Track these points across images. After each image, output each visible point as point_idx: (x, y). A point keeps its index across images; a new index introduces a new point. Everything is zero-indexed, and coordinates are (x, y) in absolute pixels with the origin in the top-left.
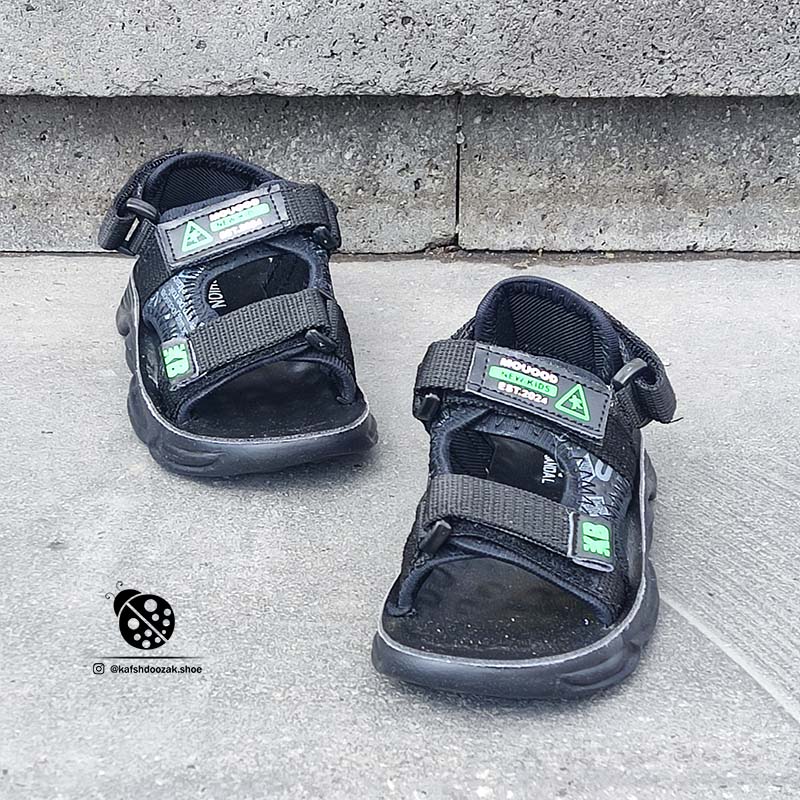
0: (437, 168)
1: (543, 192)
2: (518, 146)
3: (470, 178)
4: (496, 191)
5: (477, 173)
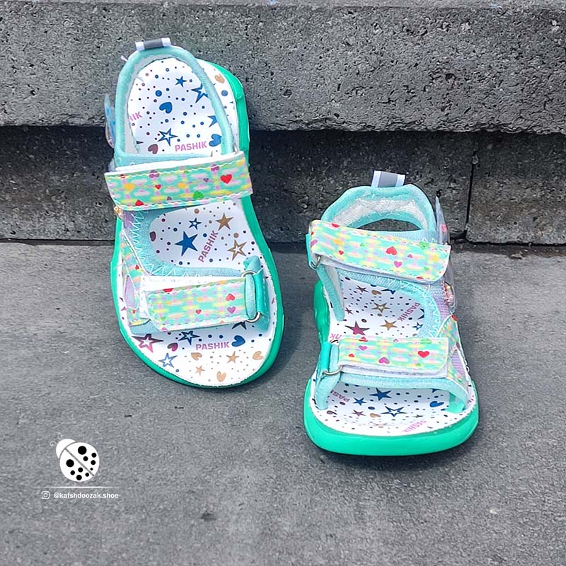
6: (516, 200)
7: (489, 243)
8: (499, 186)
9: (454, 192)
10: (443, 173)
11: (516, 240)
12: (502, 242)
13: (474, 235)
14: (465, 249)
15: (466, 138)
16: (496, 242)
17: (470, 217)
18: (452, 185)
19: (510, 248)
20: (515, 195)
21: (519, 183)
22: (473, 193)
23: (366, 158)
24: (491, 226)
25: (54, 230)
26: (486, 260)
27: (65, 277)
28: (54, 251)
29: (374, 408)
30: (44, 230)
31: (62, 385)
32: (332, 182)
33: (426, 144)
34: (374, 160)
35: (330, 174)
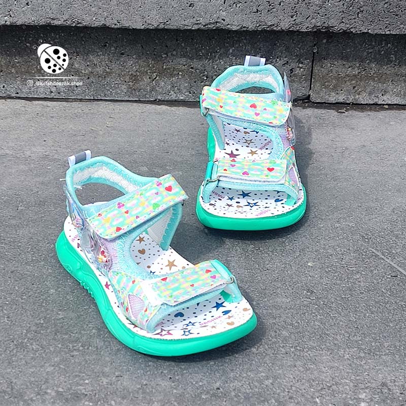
0: (302, 63)
1: (355, 75)
2: (344, 54)
3: (319, 68)
4: (331, 75)
5: (322, 66)
6: (342, 75)
7: (325, 103)
8: (331, 66)
9: (302, 69)
10: (294, 58)
11: (342, 101)
12: (333, 102)
13: (314, 98)
14: (309, 107)
15: (309, 35)
16: (329, 102)
17: (312, 86)
18: (300, 65)
19: (338, 106)
20: (341, 72)
21: (344, 65)
22: (313, 71)
23: (244, 48)
24: (326, 92)
25: (44, 92)
26: (322, 114)
27: (50, 121)
28: (43, 105)
29: (239, 203)
30: (37, 92)
31: (46, 187)
32: (222, 63)
33: (283, 38)
34: (249, 49)
35: (221, 58)
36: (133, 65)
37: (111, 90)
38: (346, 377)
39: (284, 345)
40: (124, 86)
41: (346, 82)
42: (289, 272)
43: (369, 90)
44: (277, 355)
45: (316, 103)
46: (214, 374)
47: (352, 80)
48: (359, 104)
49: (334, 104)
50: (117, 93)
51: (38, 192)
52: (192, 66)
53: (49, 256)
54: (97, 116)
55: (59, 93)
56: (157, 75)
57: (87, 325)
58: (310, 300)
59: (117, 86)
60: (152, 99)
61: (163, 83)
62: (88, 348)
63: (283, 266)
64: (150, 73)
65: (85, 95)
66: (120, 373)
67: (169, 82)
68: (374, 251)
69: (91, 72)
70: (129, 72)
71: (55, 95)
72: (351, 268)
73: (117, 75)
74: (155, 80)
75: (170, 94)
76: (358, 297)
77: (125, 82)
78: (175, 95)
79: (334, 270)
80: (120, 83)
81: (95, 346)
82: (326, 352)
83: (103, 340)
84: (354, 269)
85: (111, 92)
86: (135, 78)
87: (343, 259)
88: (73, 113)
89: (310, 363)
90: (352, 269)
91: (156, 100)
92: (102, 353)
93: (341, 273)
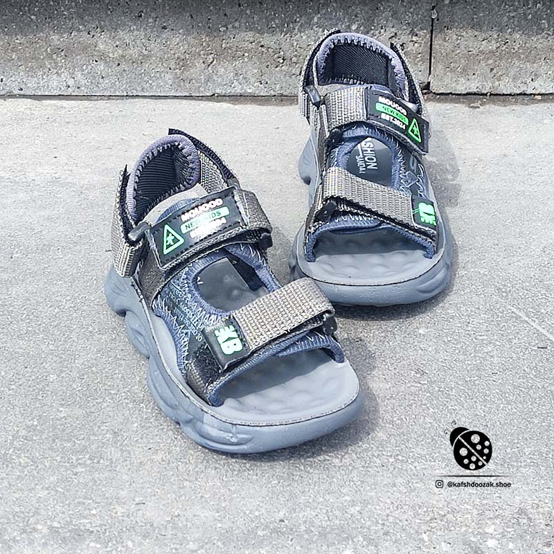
0: (417, 35)
1: (492, 52)
2: (475, 20)
3: (440, 42)
4: (458, 52)
5: (445, 38)
36: (180, 44)
37: (150, 82)
38: (467, 500)
39: (380, 453)
40: (168, 76)
41: (479, 62)
42: (391, 343)
43: (512, 73)
44: (369, 469)
45: (438, 94)
46: (277, 499)
47: (488, 59)
48: (500, 95)
49: (464, 95)
50: (159, 86)
51: (41, 232)
52: (262, 44)
53: (51, 325)
54: (130, 120)
55: (78, 88)
56: (214, 59)
57: (99, 427)
58: (420, 385)
59: (158, 75)
60: (208, 94)
61: (223, 70)
62: (98, 462)
63: (383, 334)
64: (204, 55)
65: (115, 90)
66: (142, 498)
67: (231, 68)
68: (515, 310)
69: (122, 56)
70: (174, 54)
71: (74, 91)
72: (481, 336)
73: (158, 59)
74: (211, 65)
75: (233, 85)
76: (490, 380)
77: (170, 69)
78: (240, 86)
79: (456, 340)
80: (163, 72)
81: (109, 458)
82: (440, 463)
83: (121, 450)
84: (485, 337)
85: (151, 84)
86: (183, 64)
87: (469, 323)
88: (97, 116)
89: (416, 481)
90: (481, 338)
91: (214, 95)
92: (118, 469)
93: (465, 344)
